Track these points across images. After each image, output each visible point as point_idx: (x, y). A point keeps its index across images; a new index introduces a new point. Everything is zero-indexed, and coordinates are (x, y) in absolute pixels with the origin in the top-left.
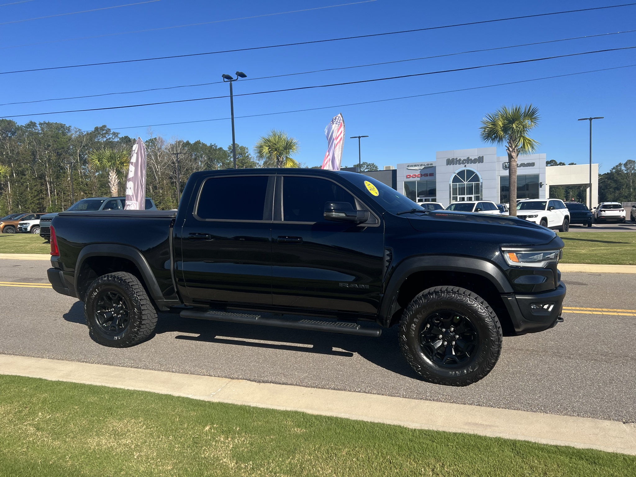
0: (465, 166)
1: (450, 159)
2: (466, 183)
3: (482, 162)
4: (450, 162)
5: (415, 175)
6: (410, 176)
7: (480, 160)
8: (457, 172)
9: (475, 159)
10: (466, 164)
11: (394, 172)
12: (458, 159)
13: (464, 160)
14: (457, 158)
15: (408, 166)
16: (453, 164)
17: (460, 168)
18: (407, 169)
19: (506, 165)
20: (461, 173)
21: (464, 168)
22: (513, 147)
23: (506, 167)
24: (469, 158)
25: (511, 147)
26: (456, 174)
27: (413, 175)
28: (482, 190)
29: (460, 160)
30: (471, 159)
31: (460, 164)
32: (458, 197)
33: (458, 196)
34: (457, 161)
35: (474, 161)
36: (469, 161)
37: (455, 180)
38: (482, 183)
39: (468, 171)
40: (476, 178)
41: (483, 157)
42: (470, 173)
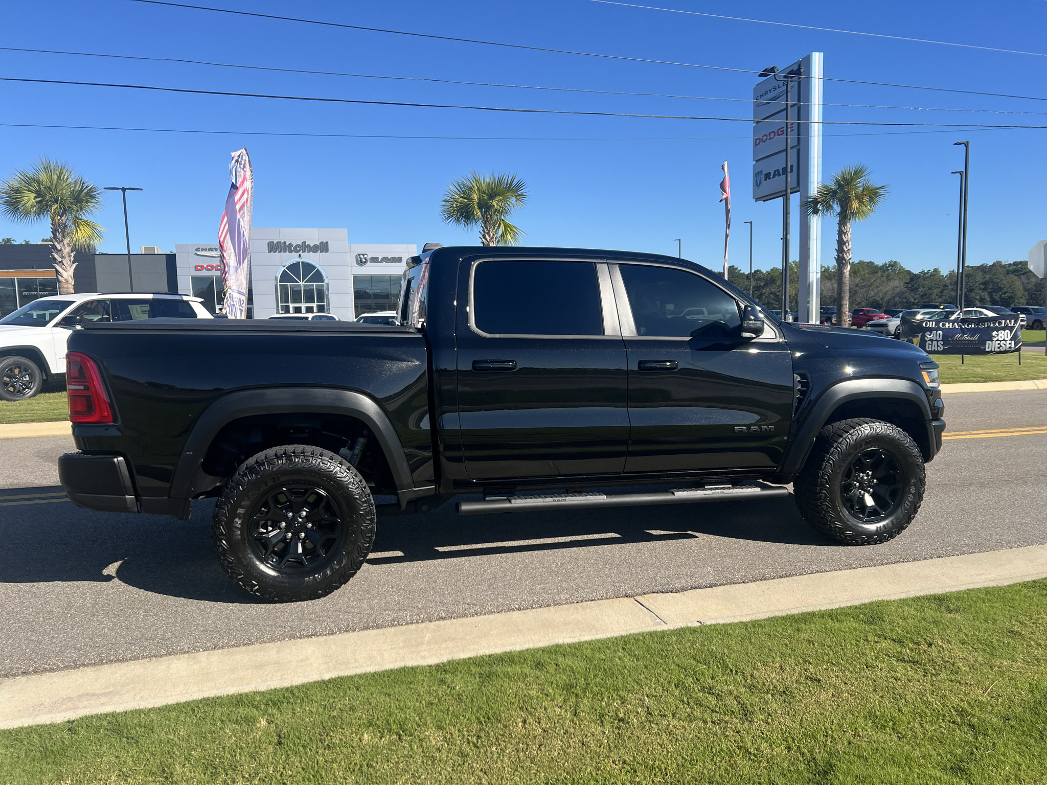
0: (300, 256)
1: (273, 242)
2: (302, 283)
3: (327, 251)
4: (274, 247)
5: (211, 266)
6: (202, 266)
7: (323, 247)
8: (288, 264)
9: (315, 246)
10: (301, 253)
11: (171, 260)
12: (287, 244)
13: (298, 246)
14: (285, 242)
15: (197, 250)
16: (280, 252)
17: (292, 258)
18: (196, 254)
19: (360, 258)
20: (294, 267)
21: (297, 260)
22: (492, 235)
23: (361, 262)
24: (305, 242)
25: (488, 234)
26: (285, 268)
27: (207, 266)
28: (328, 295)
29: (291, 245)
30: (309, 245)
31: (290, 251)
32: (292, 306)
33: (290, 304)
34: (286, 246)
35: (315, 249)
36: (304, 247)
37: (285, 277)
38: (328, 284)
39: (304, 264)
40: (318, 277)
41: (327, 243)
42: (308, 267)
